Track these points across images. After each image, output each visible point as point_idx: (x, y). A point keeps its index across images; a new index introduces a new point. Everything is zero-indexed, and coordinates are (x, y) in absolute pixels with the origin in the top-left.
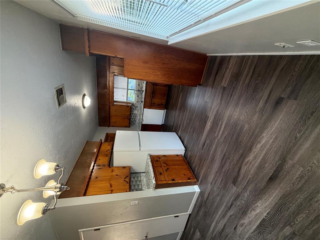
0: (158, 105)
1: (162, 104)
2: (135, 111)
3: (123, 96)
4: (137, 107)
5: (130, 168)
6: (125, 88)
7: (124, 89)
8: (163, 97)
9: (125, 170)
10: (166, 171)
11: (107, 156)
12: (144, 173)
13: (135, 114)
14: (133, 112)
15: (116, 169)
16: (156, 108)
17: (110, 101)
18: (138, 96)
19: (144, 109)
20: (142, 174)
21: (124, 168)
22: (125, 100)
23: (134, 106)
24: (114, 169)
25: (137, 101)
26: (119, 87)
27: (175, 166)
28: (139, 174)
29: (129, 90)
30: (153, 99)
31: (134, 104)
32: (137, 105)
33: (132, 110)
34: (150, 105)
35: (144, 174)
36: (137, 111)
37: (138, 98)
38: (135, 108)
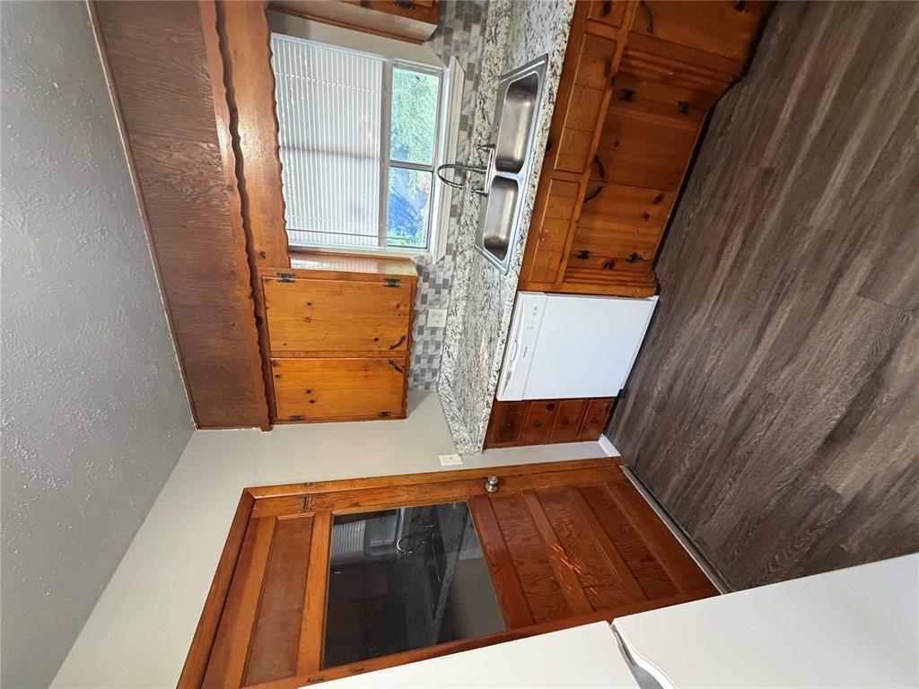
0: (610, 265)
2: (431, 311)
3: (357, 208)
4: (447, 285)
8: (657, 201)
13: (434, 331)
14: (423, 317)
18: (454, 212)
22: (372, 245)
25: (449, 247)
31: (430, 268)
32: (448, 276)
33: (419, 305)
34: (565, 263)
36: (445, 312)
37: (454, 220)
38: (431, 293)
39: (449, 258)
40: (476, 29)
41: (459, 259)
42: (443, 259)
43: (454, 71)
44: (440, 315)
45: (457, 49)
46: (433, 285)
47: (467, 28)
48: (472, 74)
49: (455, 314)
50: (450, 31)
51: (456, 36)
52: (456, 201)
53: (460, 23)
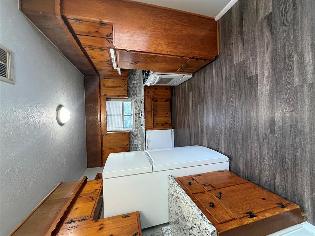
0: (163, 125)
1: (167, 123)
2: (134, 140)
3: (119, 124)
4: (137, 135)
5: (138, 215)
6: (120, 113)
7: (119, 115)
8: (167, 114)
9: (128, 221)
10: (220, 198)
11: (93, 199)
12: (167, 224)
13: (135, 145)
14: (132, 142)
15: (110, 222)
16: (161, 129)
17: (102, 130)
18: (136, 121)
19: (146, 131)
20: (164, 228)
21: (126, 216)
22: (121, 129)
23: (132, 134)
24: (105, 223)
25: (136, 127)
26: (113, 114)
27: (230, 187)
28: (158, 230)
29: (125, 117)
30: (155, 118)
31: (133, 132)
32: (137, 133)
33: (131, 140)
34: (153, 125)
35: (168, 227)
36: (137, 140)
37: (136, 123)
38: (134, 137)
39: (136, 130)
40: (135, 96)
41: (138, 129)
42: (135, 130)
43: (133, 101)
44: (136, 141)
45: (133, 98)
46: (134, 135)
47: (134, 96)
48: (136, 101)
49: (139, 140)
50: (131, 97)
51: (132, 97)
52: (136, 120)
53: (133, 96)
